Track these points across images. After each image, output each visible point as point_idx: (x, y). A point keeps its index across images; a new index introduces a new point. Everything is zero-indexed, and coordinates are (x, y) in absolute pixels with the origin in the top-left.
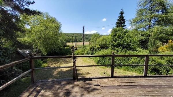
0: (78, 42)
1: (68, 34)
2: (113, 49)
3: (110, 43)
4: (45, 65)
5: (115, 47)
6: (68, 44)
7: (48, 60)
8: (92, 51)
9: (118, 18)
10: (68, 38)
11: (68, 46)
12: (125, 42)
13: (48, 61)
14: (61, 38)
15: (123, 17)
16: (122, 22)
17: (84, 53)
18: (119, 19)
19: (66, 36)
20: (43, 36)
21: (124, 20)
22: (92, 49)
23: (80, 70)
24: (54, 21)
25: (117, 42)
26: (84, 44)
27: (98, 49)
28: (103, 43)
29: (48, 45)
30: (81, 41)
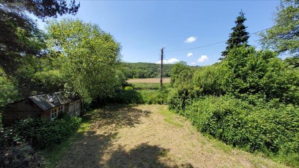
0: (145, 78)
1: (129, 64)
2: (238, 97)
3: (228, 82)
4: (86, 127)
5: (244, 93)
6: (130, 81)
7: (94, 114)
8: (185, 99)
9: (232, 31)
10: (131, 70)
11: (130, 85)
12: (273, 82)
13: (93, 117)
14: (118, 71)
15: (244, 28)
16: (242, 38)
17: (163, 101)
18: (234, 33)
19: (127, 67)
20: (84, 65)
21: (246, 33)
22: (183, 95)
23: (164, 150)
24: (107, 38)
25: (249, 79)
26: (163, 82)
27: (198, 95)
28: (210, 81)
29: (93, 83)
30: (151, 76)
